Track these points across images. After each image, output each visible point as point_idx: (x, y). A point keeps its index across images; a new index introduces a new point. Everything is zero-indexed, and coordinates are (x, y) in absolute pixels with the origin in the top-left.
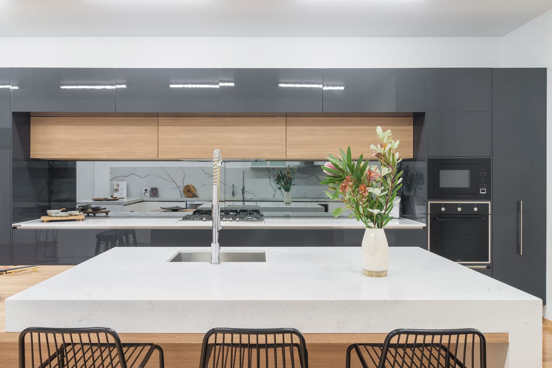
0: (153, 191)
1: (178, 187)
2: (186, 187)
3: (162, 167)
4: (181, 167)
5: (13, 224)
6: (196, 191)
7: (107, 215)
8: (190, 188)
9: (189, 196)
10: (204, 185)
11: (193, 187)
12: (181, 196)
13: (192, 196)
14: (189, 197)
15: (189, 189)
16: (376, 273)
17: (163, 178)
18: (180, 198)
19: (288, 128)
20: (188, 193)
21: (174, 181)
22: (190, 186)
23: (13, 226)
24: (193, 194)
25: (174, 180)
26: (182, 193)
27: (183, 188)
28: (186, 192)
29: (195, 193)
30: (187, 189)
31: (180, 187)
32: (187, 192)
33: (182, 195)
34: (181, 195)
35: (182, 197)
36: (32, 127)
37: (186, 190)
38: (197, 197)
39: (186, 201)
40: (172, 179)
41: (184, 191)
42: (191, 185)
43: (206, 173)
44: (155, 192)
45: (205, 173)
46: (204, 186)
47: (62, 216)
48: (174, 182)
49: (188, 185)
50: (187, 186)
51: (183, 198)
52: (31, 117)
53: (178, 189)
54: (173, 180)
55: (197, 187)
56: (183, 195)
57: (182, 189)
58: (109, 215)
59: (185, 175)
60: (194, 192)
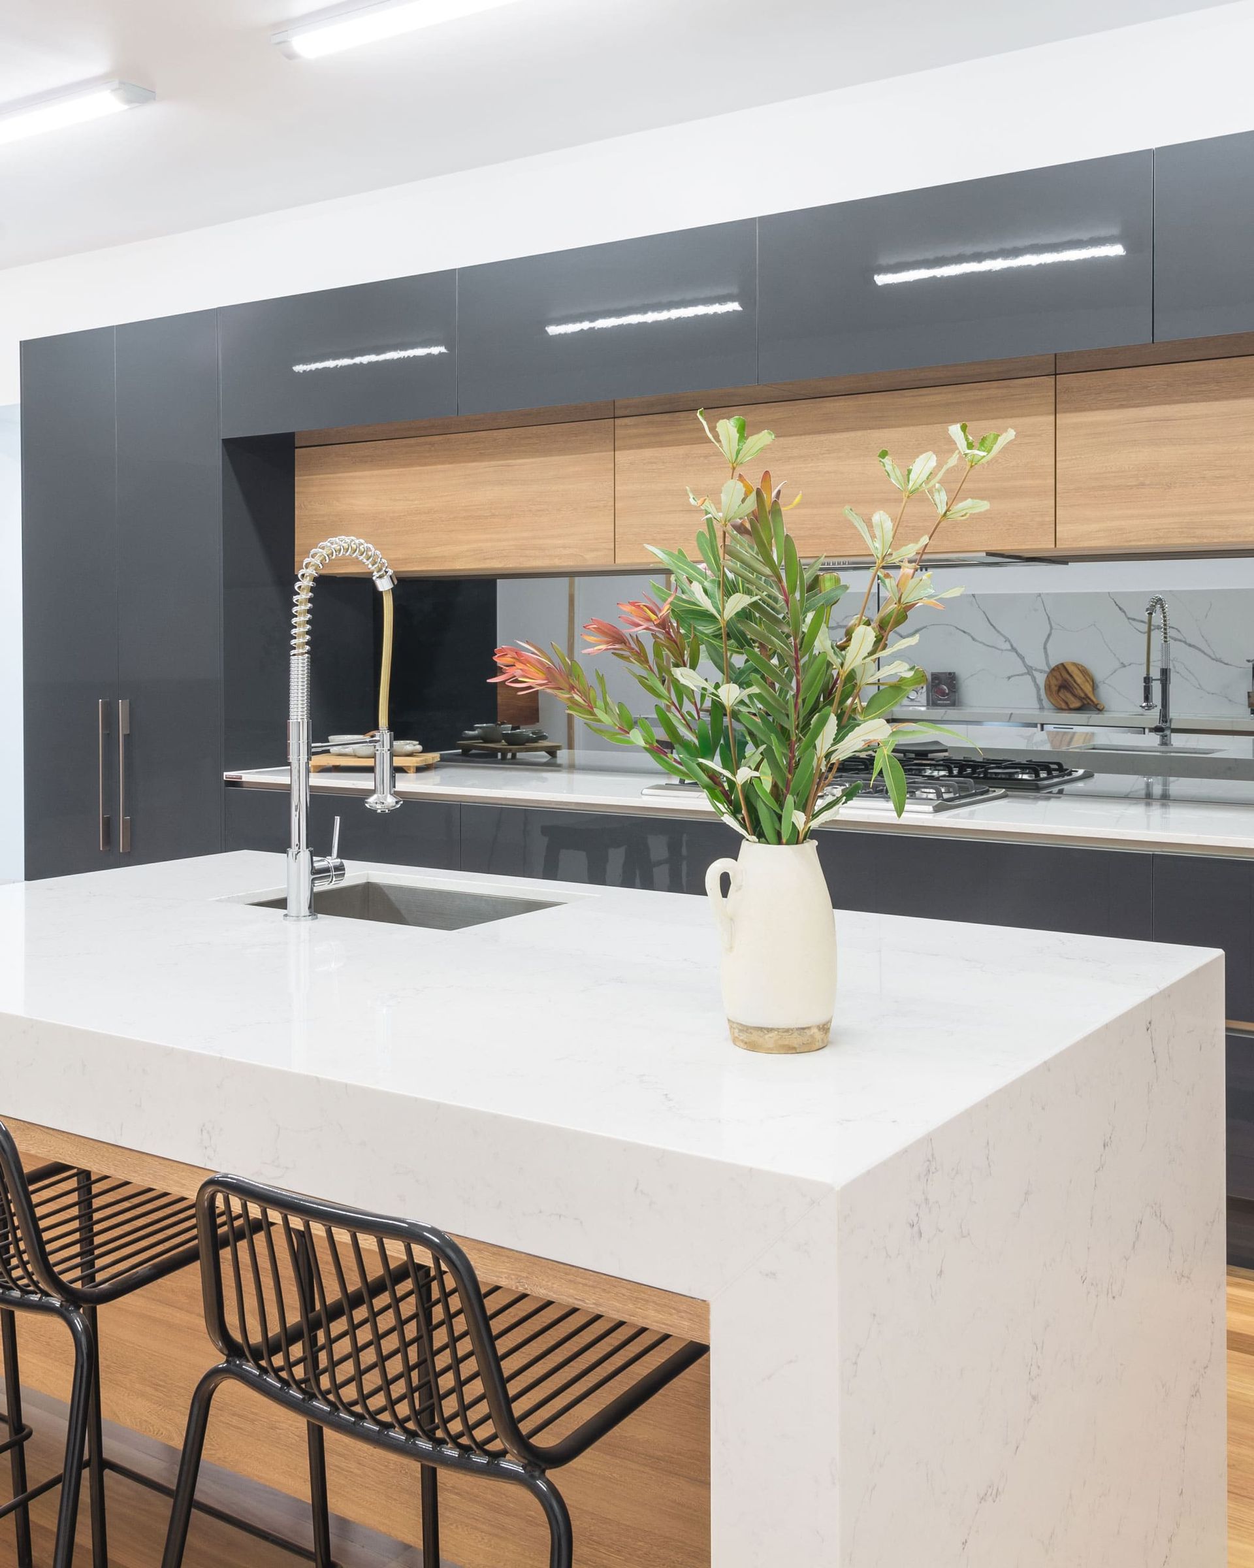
0: (939, 684)
1: (1030, 671)
2: (1053, 669)
3: (974, 596)
4: (1040, 595)
5: (225, 773)
6: (1094, 687)
7: (553, 761)
8: (1071, 676)
9: (1064, 706)
10: (1126, 663)
11: (1084, 672)
12: (1038, 706)
13: (1077, 704)
14: (1065, 710)
15: (1065, 680)
16: (740, 1031)
17: (977, 638)
18: (1037, 712)
19: (1065, 419)
20: (1060, 694)
21: (1013, 649)
22: (1071, 669)
23: (225, 779)
24: (1080, 699)
25: (1015, 645)
26: (1043, 692)
27: (1046, 675)
28: (1055, 689)
29: (1091, 695)
30: (1057, 679)
31: (1036, 670)
32: (1059, 691)
33: (1044, 702)
34: (1040, 700)
35: (1042, 708)
36: (301, 478)
37: (1054, 682)
38: (1098, 709)
39: (1042, 725)
40: (1007, 640)
41: (1048, 687)
42: (1075, 664)
43: (1134, 620)
44: (945, 687)
45: (1129, 618)
46: (1125, 666)
47: (357, 754)
48: (1017, 652)
49: (1062, 664)
50: (1057, 666)
51: (1046, 713)
52: (296, 450)
53: (1029, 677)
54: (1012, 646)
55: (1099, 674)
56: (1046, 703)
57: (1041, 679)
58: (559, 761)
59: (1053, 625)
60: (1088, 688)
